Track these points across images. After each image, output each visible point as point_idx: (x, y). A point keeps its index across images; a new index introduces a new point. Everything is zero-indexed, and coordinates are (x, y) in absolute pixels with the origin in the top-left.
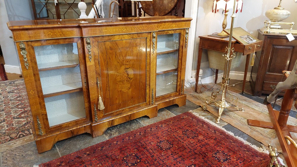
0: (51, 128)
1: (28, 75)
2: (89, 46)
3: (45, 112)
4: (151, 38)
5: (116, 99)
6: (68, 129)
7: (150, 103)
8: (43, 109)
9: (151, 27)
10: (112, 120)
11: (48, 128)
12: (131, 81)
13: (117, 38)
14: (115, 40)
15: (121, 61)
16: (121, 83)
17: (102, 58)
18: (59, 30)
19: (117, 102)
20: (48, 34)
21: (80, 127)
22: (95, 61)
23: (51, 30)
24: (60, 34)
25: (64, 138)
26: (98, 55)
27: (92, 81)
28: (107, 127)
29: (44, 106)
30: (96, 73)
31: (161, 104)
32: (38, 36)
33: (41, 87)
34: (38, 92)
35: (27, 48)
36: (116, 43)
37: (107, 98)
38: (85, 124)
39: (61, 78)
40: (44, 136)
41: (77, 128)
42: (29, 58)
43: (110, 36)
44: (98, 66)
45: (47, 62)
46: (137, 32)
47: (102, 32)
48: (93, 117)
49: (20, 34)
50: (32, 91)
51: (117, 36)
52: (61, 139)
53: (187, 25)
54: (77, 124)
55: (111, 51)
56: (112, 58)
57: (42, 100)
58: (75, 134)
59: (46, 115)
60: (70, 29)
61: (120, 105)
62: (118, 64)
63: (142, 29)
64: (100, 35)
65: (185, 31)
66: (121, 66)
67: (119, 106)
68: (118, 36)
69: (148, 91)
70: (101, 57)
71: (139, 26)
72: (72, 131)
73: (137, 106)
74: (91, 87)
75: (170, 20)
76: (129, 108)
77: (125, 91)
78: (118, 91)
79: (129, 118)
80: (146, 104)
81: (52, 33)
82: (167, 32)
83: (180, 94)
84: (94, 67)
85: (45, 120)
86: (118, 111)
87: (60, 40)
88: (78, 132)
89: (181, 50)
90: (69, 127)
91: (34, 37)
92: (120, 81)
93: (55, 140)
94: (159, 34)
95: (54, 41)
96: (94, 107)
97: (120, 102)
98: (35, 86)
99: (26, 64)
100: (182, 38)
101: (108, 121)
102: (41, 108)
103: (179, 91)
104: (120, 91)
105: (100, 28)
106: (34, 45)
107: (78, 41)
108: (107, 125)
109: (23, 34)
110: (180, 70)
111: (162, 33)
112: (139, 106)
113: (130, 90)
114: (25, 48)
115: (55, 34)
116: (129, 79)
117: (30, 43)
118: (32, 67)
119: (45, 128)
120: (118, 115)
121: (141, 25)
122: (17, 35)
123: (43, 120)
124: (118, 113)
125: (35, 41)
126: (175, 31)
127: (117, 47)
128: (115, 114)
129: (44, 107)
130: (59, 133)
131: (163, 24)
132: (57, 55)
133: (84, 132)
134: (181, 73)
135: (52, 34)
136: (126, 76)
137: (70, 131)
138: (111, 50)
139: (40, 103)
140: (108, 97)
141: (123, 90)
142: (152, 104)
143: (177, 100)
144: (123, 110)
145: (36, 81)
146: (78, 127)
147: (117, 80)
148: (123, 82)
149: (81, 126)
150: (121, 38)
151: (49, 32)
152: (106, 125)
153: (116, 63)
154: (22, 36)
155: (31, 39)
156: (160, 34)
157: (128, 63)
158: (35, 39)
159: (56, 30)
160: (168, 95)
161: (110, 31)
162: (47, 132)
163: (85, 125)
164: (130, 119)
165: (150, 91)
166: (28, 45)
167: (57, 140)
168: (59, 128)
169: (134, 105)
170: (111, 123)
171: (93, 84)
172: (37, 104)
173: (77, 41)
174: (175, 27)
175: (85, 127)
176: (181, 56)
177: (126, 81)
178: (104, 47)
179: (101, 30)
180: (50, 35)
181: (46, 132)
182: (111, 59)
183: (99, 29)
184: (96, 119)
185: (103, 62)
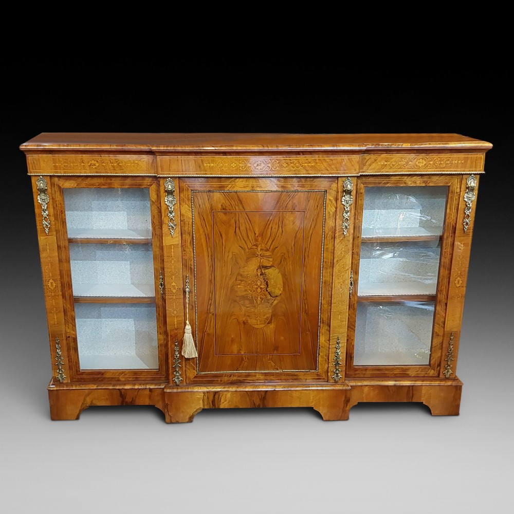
0: (83, 373)
1: (48, 247)
2: (170, 199)
3: (74, 333)
4: (337, 192)
5: (233, 341)
6: (114, 386)
7: (330, 378)
8: (71, 326)
9: (337, 163)
10: (216, 393)
11: (77, 371)
12: (276, 302)
13: (239, 186)
14: (236, 189)
15: (250, 245)
16: (247, 302)
17: (201, 231)
18: (112, 156)
19: (235, 348)
20: (89, 164)
21: (140, 387)
22: (184, 236)
23: (96, 156)
24: (113, 167)
25: (103, 403)
26: (191, 223)
27: (174, 284)
28: (202, 406)
29: (73, 319)
30: (185, 265)
31: (366, 389)
32: (70, 167)
33: (69, 276)
34: (63, 286)
35: (49, 190)
36: (238, 197)
37: (208, 334)
38: (152, 384)
39: (128, 267)
40: (67, 384)
41: (133, 387)
42: (52, 210)
43: (223, 179)
44: (189, 249)
45: (103, 227)
46: (296, 174)
47: (202, 167)
48: (170, 371)
49: (39, 159)
50: (51, 281)
51: (241, 180)
52: (99, 404)
53: (472, 162)
54: (137, 379)
55: (224, 218)
56: (227, 234)
57: (69, 306)
58: (128, 400)
59: (75, 340)
60: (134, 157)
61: (242, 359)
62: (243, 252)
63: (312, 167)
64: (197, 174)
65: (464, 182)
66: (248, 259)
67: (238, 363)
68: (245, 180)
69: (322, 339)
70: (200, 228)
71: (301, 158)
72: (123, 391)
73: (288, 375)
74: (170, 297)
75: (406, 146)
76: (266, 374)
77: (256, 326)
78: (239, 322)
79: (260, 399)
80: (318, 375)
81: (97, 162)
82: (398, 182)
83: (441, 376)
84: (180, 249)
85: (72, 352)
86: (234, 375)
87: (113, 179)
88: (136, 397)
89: (450, 240)
90: (119, 380)
91: (64, 169)
92: (244, 298)
93: (85, 400)
94: (370, 183)
95: (102, 180)
96: (173, 346)
97: (242, 353)
98: (58, 272)
99: (44, 222)
100: (455, 202)
101: (204, 393)
102: (66, 322)
103: (439, 365)
104: (244, 323)
105: (198, 157)
106: (63, 185)
107: (151, 185)
108: (201, 402)
109: (44, 161)
110: (444, 301)
111: (379, 183)
112: (295, 377)
113: (272, 326)
114: (46, 190)
115: (104, 164)
116: (269, 297)
117: (56, 179)
118: (56, 231)
119: (70, 368)
120: (232, 383)
121: (308, 157)
122: (34, 163)
123: (69, 349)
124: (235, 378)
125: (64, 176)
126: (425, 178)
127: (241, 208)
128: (226, 379)
129: (72, 322)
130: (95, 387)
131: (384, 155)
132: (126, 213)
133: (147, 402)
134: (446, 309)
135: (97, 165)
136: (262, 287)
137: (119, 389)
138: (225, 213)
139: (65, 312)
140: (211, 331)
141: (252, 321)
142: (336, 382)
143: (423, 392)
144: (248, 375)
145: (60, 261)
146: (136, 387)
147: (236, 292)
148: (251, 302)
149: (143, 387)
150: (253, 187)
151: (91, 161)
152: (199, 399)
153: (235, 249)
154: (42, 164)
155: (57, 172)
156: (375, 183)
157: (268, 253)
158: (65, 173)
159: (105, 157)
160: (397, 368)
161: (222, 167)
162: (74, 380)
163: (152, 387)
164: (264, 404)
165: (329, 340)
166: (52, 184)
167: (88, 402)
168: (98, 376)
169: (281, 369)
170: (211, 398)
171: (174, 291)
172: (60, 312)
173: (149, 184)
174: (426, 166)
175: (151, 390)
176: (449, 256)
177: (262, 299)
178: (208, 205)
179: (201, 163)
180: (94, 167)
181: (72, 378)
182: (223, 236)
183: (195, 160)
184: (178, 378)
185: (203, 240)
